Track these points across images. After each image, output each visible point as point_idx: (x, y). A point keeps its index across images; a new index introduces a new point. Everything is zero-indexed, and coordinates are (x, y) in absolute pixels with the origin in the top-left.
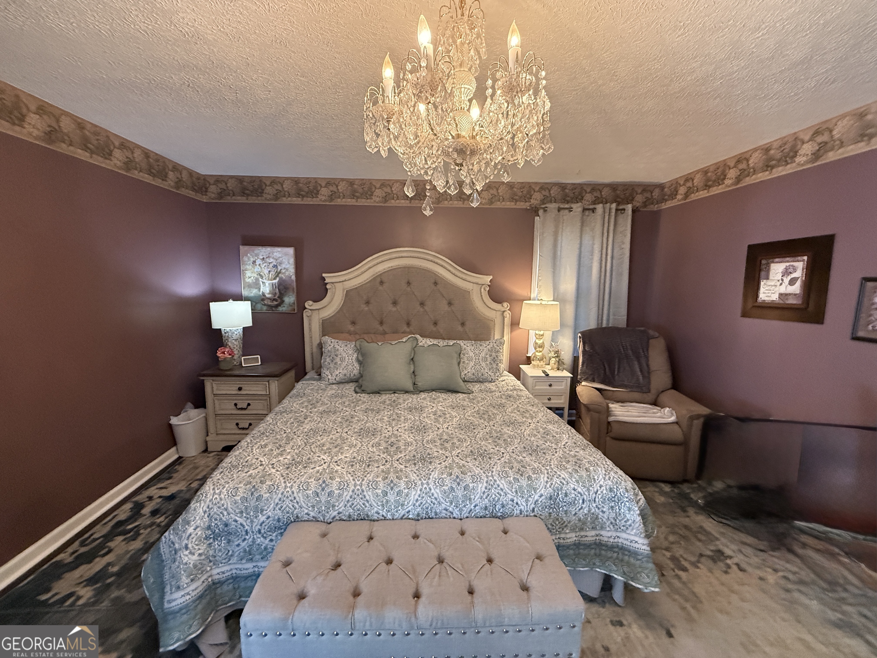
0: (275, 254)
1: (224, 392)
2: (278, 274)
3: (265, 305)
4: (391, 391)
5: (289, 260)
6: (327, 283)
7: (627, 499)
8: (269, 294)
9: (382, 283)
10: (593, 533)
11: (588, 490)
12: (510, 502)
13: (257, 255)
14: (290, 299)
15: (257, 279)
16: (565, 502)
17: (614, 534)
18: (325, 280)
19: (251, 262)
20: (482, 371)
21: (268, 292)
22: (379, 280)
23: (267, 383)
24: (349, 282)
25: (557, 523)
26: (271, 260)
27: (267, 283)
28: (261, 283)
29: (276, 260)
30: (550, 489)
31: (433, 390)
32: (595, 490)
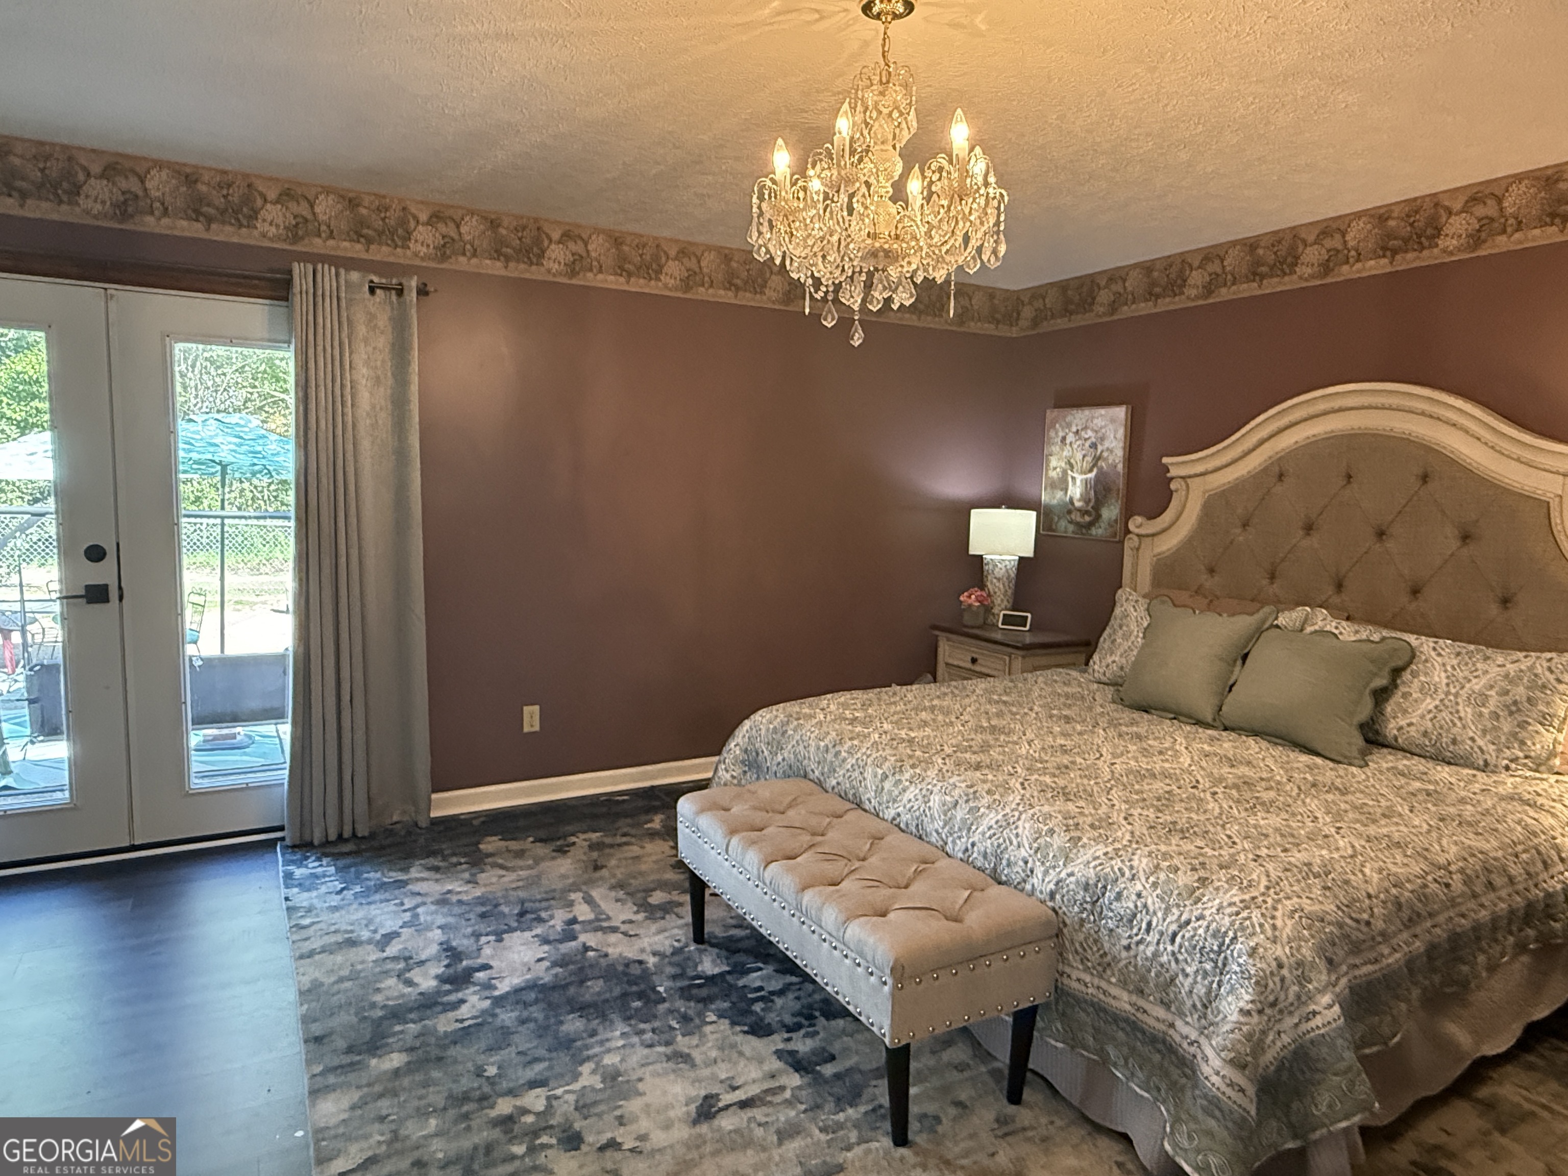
0: (1095, 421)
1: (956, 663)
2: (1097, 459)
3: (1071, 522)
4: (1171, 712)
5: (1116, 431)
6: (1172, 479)
7: (1238, 969)
8: (1079, 500)
9: (1281, 476)
10: (1160, 1012)
11: (1167, 910)
12: (1021, 863)
13: (1069, 425)
14: (1110, 512)
15: (1065, 472)
16: (1112, 911)
17: (1194, 1035)
18: (1168, 471)
19: (1059, 439)
20: (1455, 730)
21: (1078, 496)
22: (1276, 469)
23: (1007, 658)
24: (1215, 475)
25: (1095, 949)
26: (1090, 433)
27: (1079, 478)
28: (1070, 479)
29: (1096, 432)
30: (1092, 870)
31: (1255, 733)
32: (1183, 918)
